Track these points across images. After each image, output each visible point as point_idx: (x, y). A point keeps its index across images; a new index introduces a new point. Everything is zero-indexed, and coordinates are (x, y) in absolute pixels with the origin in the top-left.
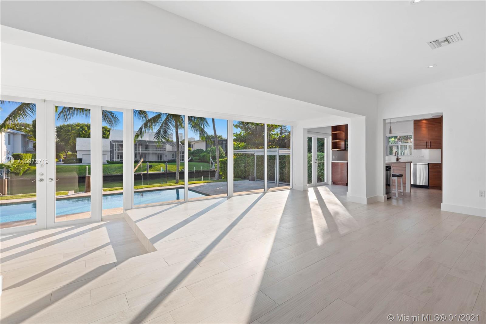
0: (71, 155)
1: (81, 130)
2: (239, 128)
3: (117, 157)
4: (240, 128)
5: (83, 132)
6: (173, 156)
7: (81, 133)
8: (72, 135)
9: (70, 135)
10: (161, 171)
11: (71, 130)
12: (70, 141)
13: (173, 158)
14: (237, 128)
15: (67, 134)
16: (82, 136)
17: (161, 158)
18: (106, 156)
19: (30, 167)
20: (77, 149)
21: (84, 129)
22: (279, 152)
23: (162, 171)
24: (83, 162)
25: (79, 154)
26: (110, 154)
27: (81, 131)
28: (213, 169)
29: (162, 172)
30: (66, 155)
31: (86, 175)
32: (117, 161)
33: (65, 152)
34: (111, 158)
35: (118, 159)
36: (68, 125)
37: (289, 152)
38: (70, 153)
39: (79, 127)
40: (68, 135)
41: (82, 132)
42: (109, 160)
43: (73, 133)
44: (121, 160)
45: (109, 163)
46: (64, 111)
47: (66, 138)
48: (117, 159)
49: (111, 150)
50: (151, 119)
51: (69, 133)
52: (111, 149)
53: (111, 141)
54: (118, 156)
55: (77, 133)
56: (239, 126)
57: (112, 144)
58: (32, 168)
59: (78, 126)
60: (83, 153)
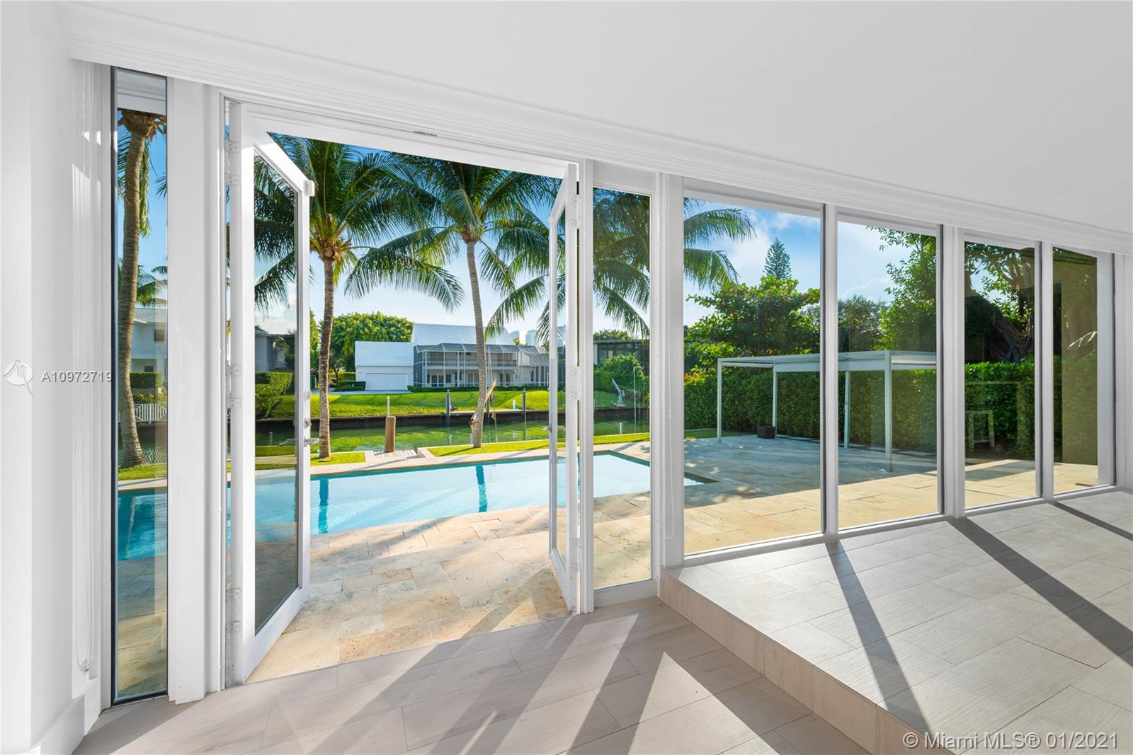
0: (345, 375)
1: (362, 326)
2: (712, 305)
3: (426, 378)
4: (715, 306)
5: (366, 330)
6: (532, 376)
7: (361, 332)
8: (347, 337)
9: (344, 337)
10: (512, 408)
11: (344, 327)
12: (343, 349)
13: (532, 380)
14: (708, 306)
15: (339, 334)
16: (364, 338)
17: (508, 379)
18: (407, 376)
19: (281, 397)
20: (357, 364)
21: (366, 325)
22: (893, 361)
23: (514, 407)
24: (368, 390)
25: (360, 373)
26: (414, 373)
27: (361, 329)
28: (619, 405)
29: (514, 410)
30: (337, 375)
31: (386, 414)
32: (426, 386)
33: (335, 371)
34: (415, 381)
35: (428, 382)
36: (340, 317)
37: (934, 362)
38: (342, 371)
39: (358, 322)
40: (340, 337)
41: (364, 331)
42: (412, 385)
43: (349, 332)
44: (432, 385)
45: (412, 391)
46: (357, 273)
47: (337, 343)
48: (426, 383)
49: (415, 365)
50: (520, 291)
51: (343, 334)
52: (415, 362)
53: (415, 348)
54: (428, 376)
55: (355, 332)
56: (713, 302)
57: (418, 352)
58: (285, 399)
59: (357, 320)
60: (367, 370)
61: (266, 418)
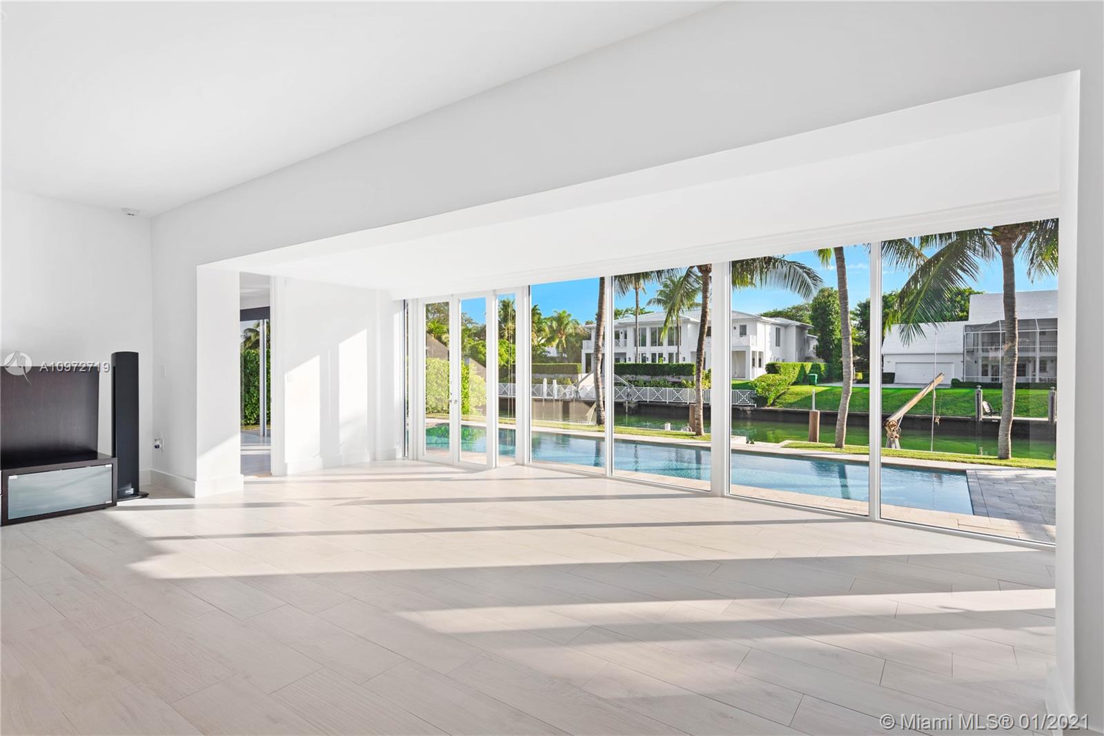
3: (981, 369)
18: (953, 365)
24: (896, 381)
31: (811, 408)
34: (964, 373)
35: (985, 375)
42: (959, 378)
45: (958, 387)
49: (964, 351)
52: (964, 348)
53: (965, 328)
54: (985, 366)
60: (899, 359)
61: (768, 406)
